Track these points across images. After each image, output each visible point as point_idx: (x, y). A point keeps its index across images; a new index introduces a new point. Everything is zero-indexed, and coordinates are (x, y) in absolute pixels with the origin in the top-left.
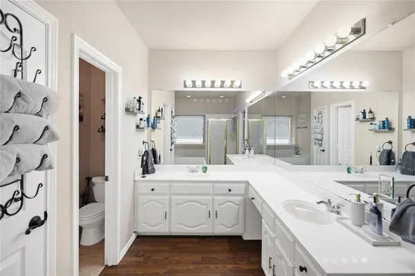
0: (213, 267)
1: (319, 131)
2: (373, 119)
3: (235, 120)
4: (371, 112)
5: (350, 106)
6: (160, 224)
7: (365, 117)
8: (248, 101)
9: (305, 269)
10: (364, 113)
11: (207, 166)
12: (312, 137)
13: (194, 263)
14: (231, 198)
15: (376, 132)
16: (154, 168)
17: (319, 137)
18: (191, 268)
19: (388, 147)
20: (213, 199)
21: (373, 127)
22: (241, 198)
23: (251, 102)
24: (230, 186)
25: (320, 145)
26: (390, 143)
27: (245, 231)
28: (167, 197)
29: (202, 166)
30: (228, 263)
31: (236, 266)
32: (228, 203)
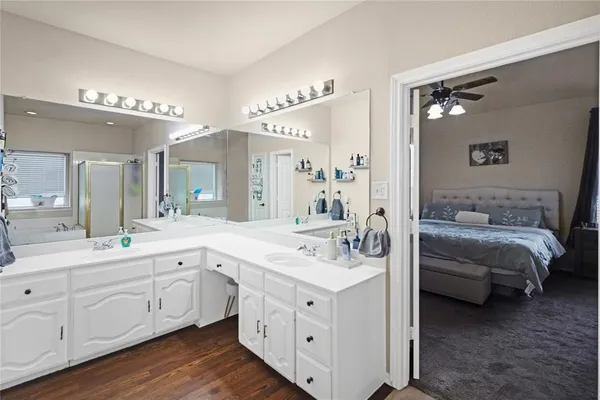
0: (173, 373)
1: (258, 181)
2: (310, 169)
3: (136, 164)
4: (308, 162)
5: (289, 155)
6: (47, 352)
7: (303, 167)
8: (172, 136)
9: (312, 303)
10: (303, 163)
11: (129, 236)
12: (251, 189)
13: (140, 383)
14: (182, 274)
15: (313, 182)
16: (11, 254)
17: (258, 188)
18: (138, 390)
19: (322, 196)
20: (154, 282)
21: (311, 177)
22: (194, 271)
23: (177, 139)
24: (179, 258)
25: (260, 199)
26: (324, 192)
27: (201, 316)
28: (64, 299)
29: (120, 237)
30: (195, 359)
31: (203, 358)
32: (176, 284)
